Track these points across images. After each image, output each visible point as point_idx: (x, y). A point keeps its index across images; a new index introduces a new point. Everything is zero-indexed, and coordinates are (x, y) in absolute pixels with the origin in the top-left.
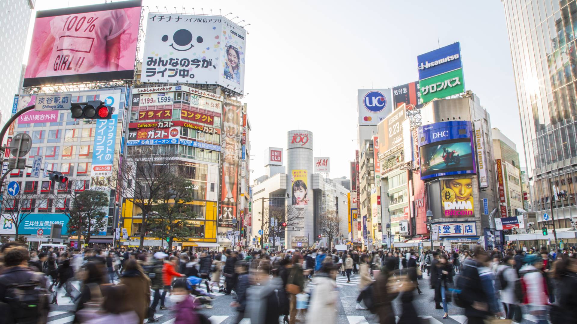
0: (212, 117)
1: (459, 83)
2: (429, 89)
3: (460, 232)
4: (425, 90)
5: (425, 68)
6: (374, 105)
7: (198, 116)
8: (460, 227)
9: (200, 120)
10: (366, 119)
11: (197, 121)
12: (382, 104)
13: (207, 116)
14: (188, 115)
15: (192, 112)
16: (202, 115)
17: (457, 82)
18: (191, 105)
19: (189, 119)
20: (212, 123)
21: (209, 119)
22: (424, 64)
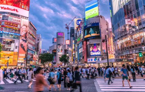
0: (17, 25)
7: (12, 24)
9: (12, 25)
11: (11, 25)
13: (15, 24)
14: (7, 23)
15: (9, 23)
16: (13, 24)
18: (9, 20)
19: (8, 25)
20: (17, 26)
21: (16, 25)
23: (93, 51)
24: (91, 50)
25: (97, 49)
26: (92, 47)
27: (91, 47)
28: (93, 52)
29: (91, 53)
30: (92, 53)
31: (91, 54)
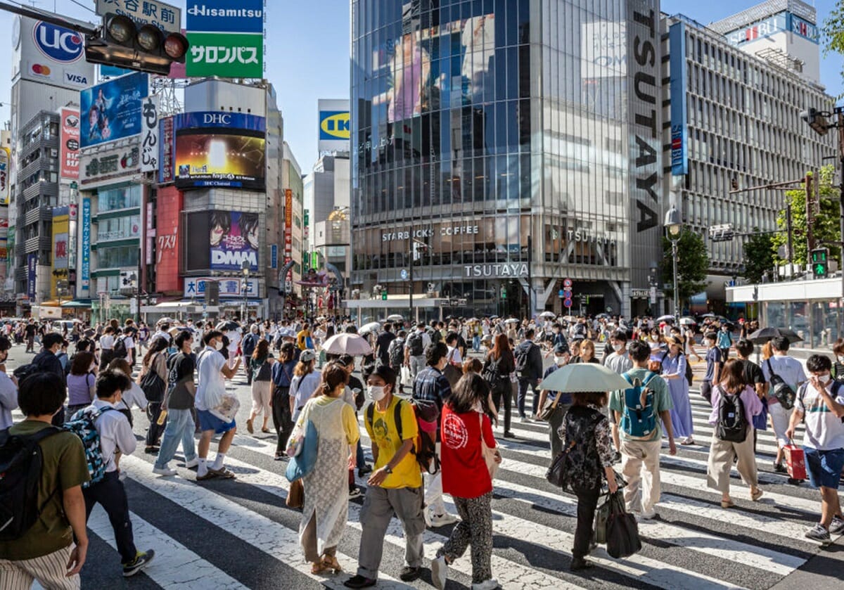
1: (256, 61)
2: (205, 53)
3: (234, 290)
4: (198, 54)
5: (199, 14)
6: (56, 46)
8: (235, 283)
10: (37, 68)
12: (74, 49)
17: (253, 59)
22: (200, 8)
23: (223, 246)
24: (215, 237)
25: (246, 239)
26: (223, 226)
27: (219, 228)
28: (225, 251)
29: (215, 253)
30: (221, 253)
31: (215, 260)
